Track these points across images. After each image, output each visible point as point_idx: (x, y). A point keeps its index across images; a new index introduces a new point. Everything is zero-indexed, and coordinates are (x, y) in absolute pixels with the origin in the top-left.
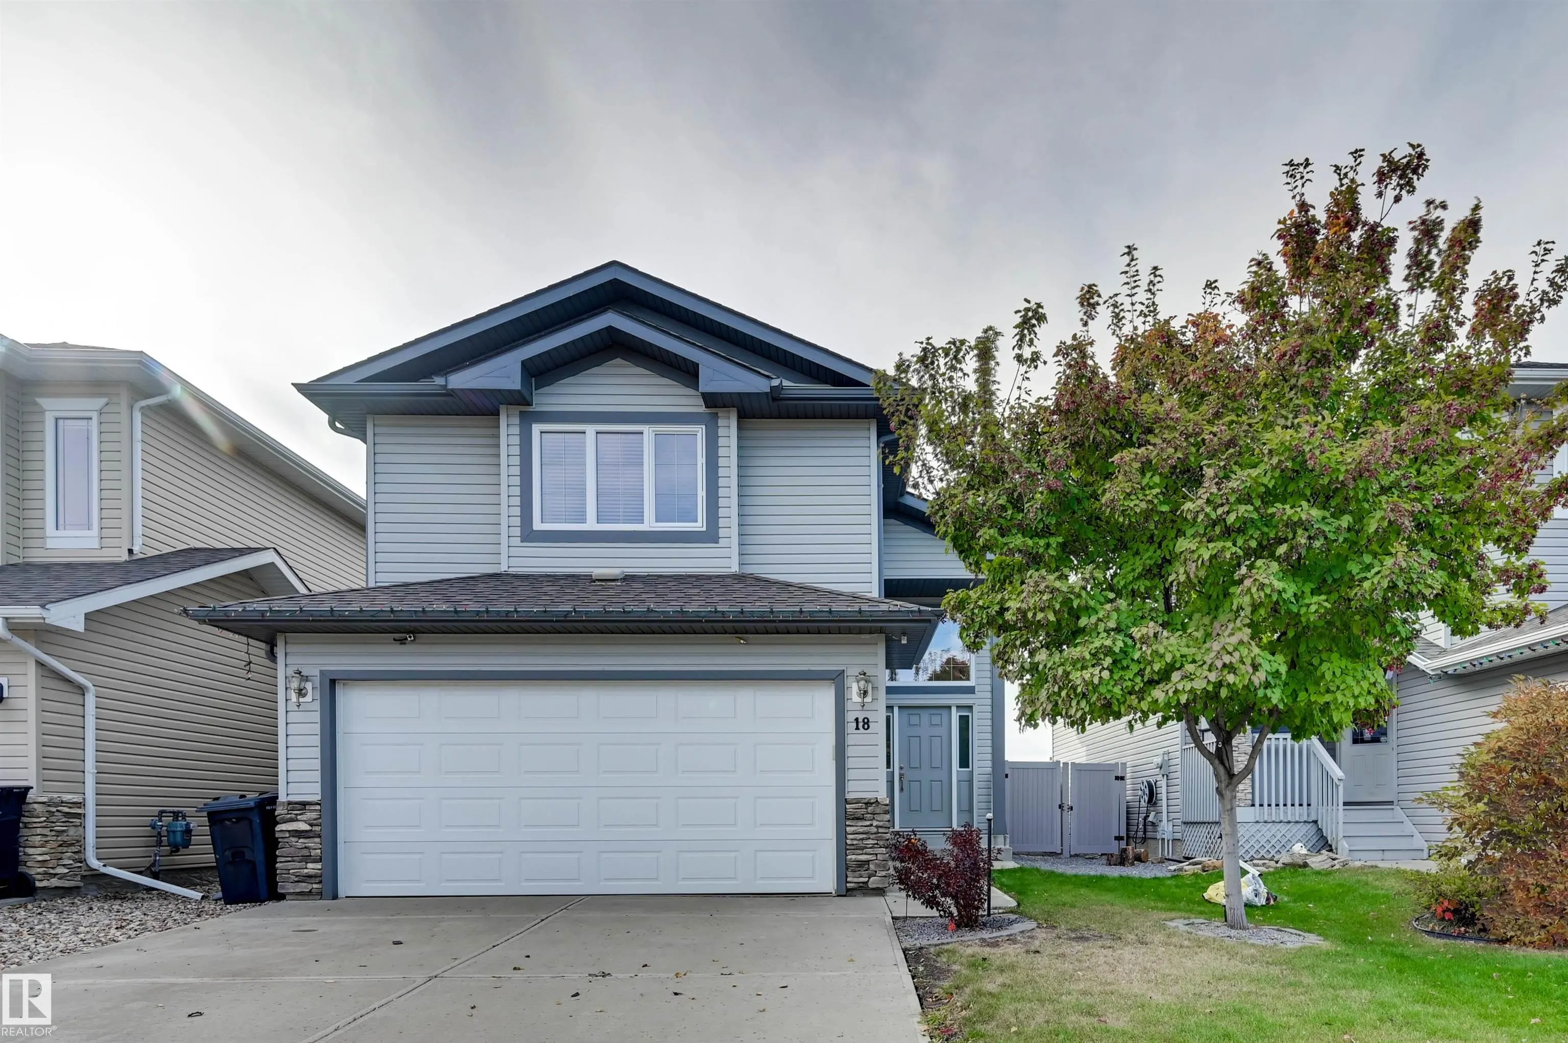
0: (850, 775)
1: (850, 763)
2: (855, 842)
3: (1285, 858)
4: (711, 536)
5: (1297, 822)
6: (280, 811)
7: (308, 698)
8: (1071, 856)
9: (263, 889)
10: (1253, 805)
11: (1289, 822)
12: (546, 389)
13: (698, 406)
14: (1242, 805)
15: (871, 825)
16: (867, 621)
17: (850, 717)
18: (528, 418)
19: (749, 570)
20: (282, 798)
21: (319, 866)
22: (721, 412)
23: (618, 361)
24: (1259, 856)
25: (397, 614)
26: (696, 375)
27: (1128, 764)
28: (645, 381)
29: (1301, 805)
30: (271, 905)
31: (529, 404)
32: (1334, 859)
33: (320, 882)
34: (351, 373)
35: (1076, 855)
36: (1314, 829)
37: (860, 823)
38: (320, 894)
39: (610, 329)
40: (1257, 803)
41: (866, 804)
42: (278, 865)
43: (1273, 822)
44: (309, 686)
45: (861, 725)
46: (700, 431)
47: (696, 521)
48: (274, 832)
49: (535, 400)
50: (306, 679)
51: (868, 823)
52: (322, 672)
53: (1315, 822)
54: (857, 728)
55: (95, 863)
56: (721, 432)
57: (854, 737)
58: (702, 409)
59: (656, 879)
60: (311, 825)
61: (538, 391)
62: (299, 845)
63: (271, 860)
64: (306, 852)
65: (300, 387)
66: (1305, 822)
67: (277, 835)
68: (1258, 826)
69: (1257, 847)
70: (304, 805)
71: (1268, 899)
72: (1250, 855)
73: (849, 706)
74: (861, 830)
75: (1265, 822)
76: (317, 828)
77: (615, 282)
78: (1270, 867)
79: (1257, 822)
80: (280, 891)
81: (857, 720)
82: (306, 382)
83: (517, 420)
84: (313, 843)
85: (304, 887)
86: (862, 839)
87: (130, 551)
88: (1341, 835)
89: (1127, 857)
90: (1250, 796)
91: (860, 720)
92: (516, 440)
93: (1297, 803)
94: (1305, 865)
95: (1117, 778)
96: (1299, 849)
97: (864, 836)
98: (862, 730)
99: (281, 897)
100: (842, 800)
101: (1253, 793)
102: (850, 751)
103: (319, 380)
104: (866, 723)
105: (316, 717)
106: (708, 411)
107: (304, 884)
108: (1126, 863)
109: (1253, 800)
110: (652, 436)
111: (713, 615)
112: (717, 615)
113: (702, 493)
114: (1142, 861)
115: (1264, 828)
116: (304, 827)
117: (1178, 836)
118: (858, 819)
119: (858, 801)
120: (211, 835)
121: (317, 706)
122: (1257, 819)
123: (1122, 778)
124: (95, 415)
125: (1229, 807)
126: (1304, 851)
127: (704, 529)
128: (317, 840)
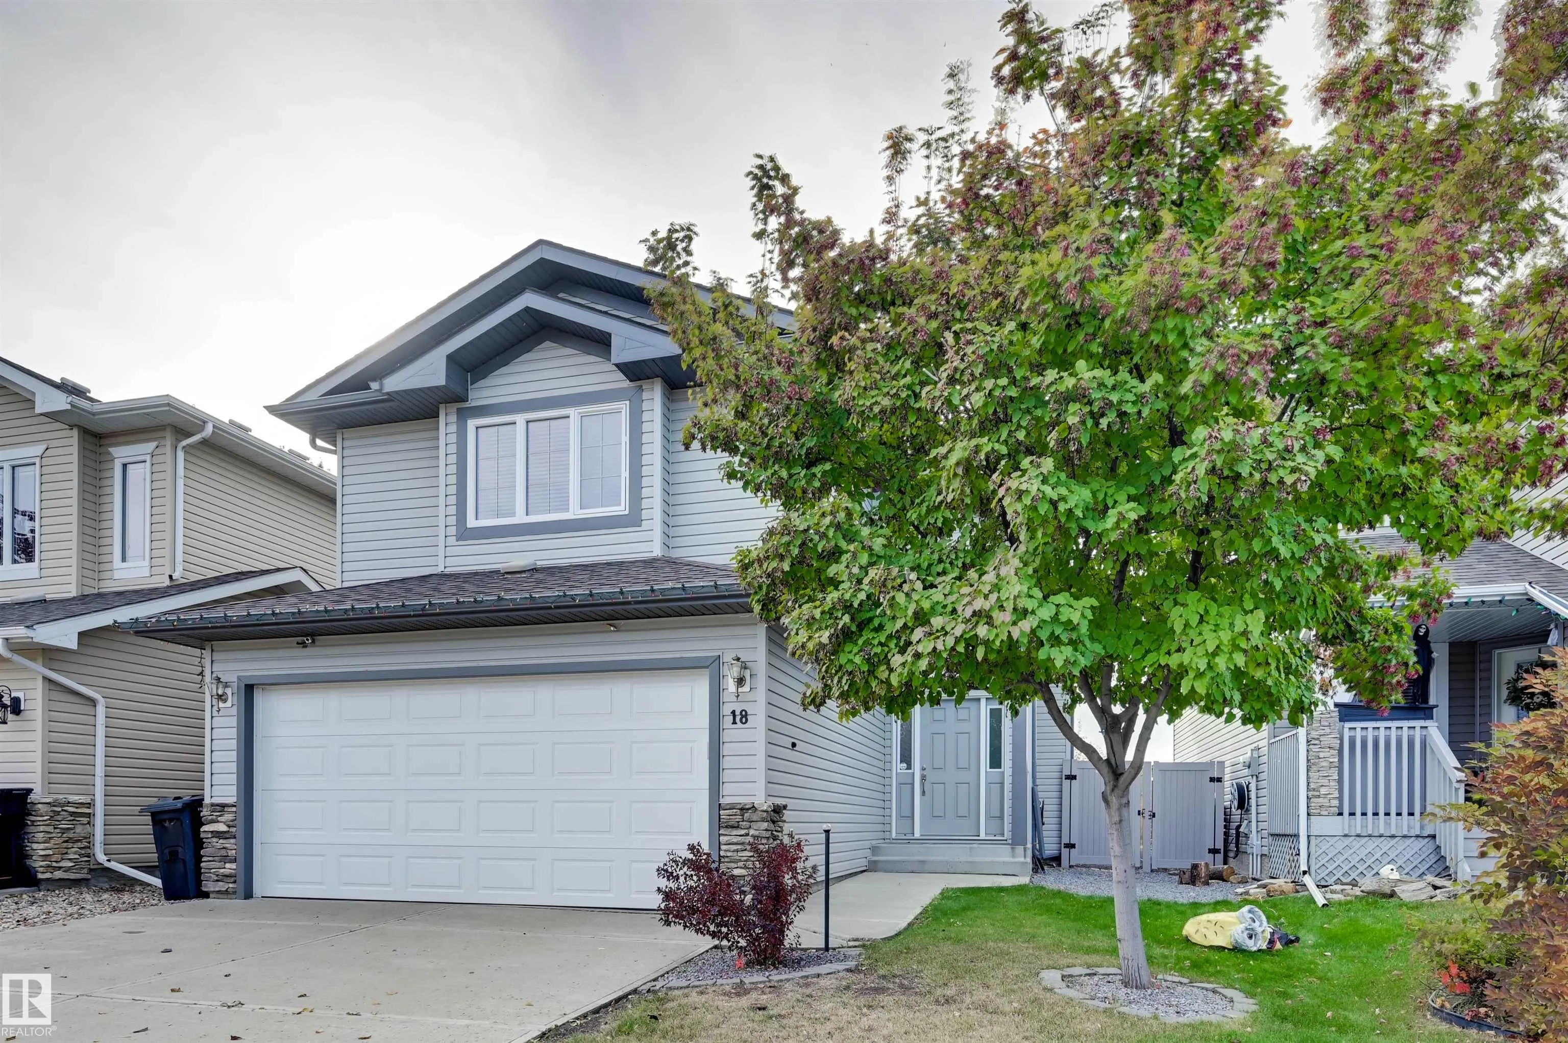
0: (726, 776)
1: (726, 763)
2: (729, 854)
3: (1368, 884)
4: (633, 520)
5: (1405, 837)
6: (205, 812)
7: (229, 704)
8: (1152, 871)
9: (191, 886)
10: (1341, 814)
11: (1393, 837)
12: (481, 383)
13: (621, 382)
14: (1326, 813)
15: (747, 835)
16: (724, 597)
17: (727, 710)
18: (464, 415)
19: (676, 554)
20: (207, 800)
21: (233, 866)
22: (645, 384)
23: (547, 344)
24: (1349, 880)
25: (280, 617)
26: (609, 345)
27: (1227, 764)
28: (570, 361)
29: (1411, 814)
30: (194, 902)
31: (465, 399)
32: (1435, 888)
33: (235, 882)
34: (313, 390)
35: (1158, 871)
36: (1431, 846)
37: (735, 832)
38: (235, 893)
39: (527, 310)
40: (1346, 812)
41: (742, 809)
42: (202, 865)
43: (1370, 836)
44: (229, 691)
45: (738, 719)
46: (624, 407)
47: (620, 505)
48: (199, 832)
49: (471, 395)
50: (226, 685)
51: (743, 832)
52: (239, 678)
53: (1433, 837)
54: (734, 723)
55: (101, 858)
56: (646, 406)
57: (731, 733)
58: (627, 384)
59: (532, 889)
60: (229, 826)
61: (475, 386)
62: (219, 846)
63: (198, 859)
64: (223, 853)
65: (272, 410)
66: (1417, 836)
67: (202, 835)
68: (1347, 841)
69: (1346, 869)
70: (223, 806)
71: (1271, 942)
72: (1335, 878)
73: (726, 697)
74: (735, 840)
75: (1358, 836)
76: (233, 830)
77: (542, 262)
78: (1348, 895)
79: (1346, 836)
80: (204, 889)
81: (733, 712)
82: (277, 403)
83: (453, 418)
84: (230, 843)
85: (221, 886)
86: (737, 851)
87: (171, 577)
88: (1461, 855)
89: (1198, 875)
90: (1336, 803)
91: (738, 713)
92: (453, 438)
93: (1405, 811)
94: (1392, 895)
95: (1212, 780)
96: (1388, 872)
97: (739, 847)
98: (739, 725)
99: (206, 895)
100: (716, 806)
101: (1341, 799)
102: (726, 749)
103: (287, 400)
104: (745, 716)
105: (234, 721)
106: (632, 384)
107: (221, 883)
108: (1198, 883)
109: (1341, 806)
110: (578, 418)
111: (562, 599)
112: (568, 599)
113: (625, 474)
114: (1224, 880)
115: (1357, 844)
116: (222, 828)
117: (1265, 850)
118: (732, 827)
119: (732, 807)
120: (154, 834)
121: (234, 711)
122: (1346, 832)
123: (1219, 780)
124: (148, 458)
125: (1117, 819)
126: (1396, 876)
127: (627, 512)
128: (232, 841)
